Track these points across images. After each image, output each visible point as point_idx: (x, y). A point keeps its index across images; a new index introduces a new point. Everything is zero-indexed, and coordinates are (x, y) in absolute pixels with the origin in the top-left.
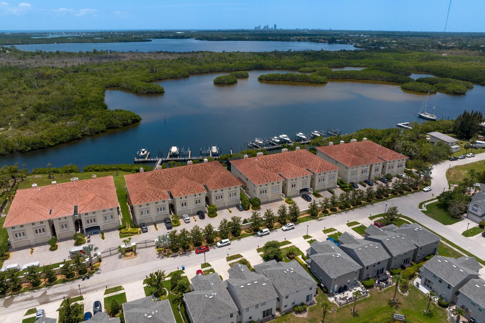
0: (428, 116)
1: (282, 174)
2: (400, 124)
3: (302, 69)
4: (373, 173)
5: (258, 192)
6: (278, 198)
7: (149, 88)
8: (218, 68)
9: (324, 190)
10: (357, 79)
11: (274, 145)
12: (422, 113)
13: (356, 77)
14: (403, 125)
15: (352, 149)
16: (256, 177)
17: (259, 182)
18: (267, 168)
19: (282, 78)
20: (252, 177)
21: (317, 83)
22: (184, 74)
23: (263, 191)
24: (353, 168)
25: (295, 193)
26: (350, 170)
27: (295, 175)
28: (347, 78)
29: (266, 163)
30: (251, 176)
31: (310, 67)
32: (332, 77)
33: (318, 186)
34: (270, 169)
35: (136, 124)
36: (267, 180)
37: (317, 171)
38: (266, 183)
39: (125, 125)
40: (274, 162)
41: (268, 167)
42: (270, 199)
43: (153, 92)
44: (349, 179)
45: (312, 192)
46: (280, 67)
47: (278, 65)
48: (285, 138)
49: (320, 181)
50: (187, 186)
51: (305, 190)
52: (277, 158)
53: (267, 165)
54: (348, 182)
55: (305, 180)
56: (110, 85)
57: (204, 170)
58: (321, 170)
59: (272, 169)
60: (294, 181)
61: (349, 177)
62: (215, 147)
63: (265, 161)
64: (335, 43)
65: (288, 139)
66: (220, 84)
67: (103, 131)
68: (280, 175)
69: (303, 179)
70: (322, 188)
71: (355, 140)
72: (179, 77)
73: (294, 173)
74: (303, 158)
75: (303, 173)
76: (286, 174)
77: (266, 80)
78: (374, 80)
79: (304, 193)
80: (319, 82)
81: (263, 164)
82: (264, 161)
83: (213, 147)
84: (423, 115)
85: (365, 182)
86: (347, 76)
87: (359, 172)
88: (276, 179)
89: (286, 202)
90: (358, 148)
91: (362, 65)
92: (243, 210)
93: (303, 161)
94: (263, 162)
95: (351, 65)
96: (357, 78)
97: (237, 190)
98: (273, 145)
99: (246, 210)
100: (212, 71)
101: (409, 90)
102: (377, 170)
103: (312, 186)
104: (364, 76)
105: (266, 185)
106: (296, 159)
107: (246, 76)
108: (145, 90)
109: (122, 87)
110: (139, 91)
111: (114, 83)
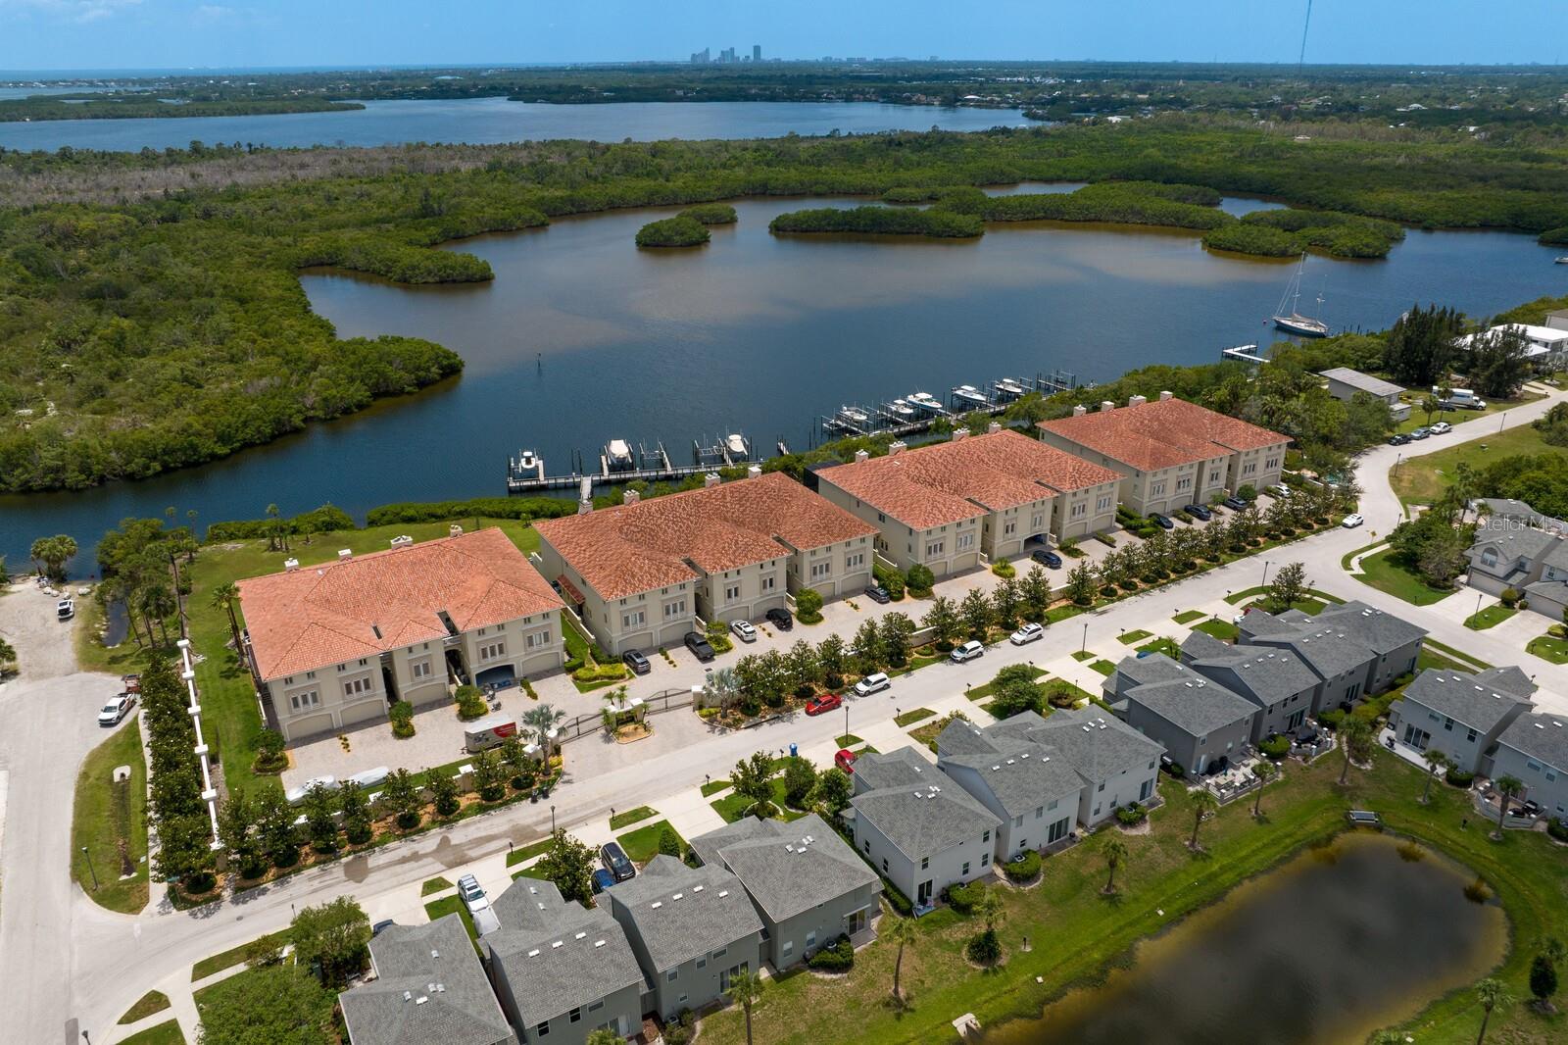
0: (1302, 326)
1: (976, 498)
2: (1230, 351)
3: (894, 192)
4: (1205, 487)
5: (922, 549)
6: (969, 562)
7: (445, 266)
8: (634, 197)
9: (1084, 538)
10: (1067, 220)
11: (902, 424)
12: (1284, 316)
13: (1063, 213)
14: (1241, 352)
15: (1142, 422)
16: (912, 510)
17: (925, 521)
18: (931, 485)
19: (846, 224)
21: (954, 236)
22: (534, 217)
23: (935, 547)
24: (1155, 475)
25: (1011, 550)
26: (1149, 479)
27: (1013, 499)
28: (1038, 219)
29: (927, 471)
30: (895, 507)
31: (917, 186)
32: (993, 216)
33: (1069, 528)
34: (942, 486)
35: (451, 379)
36: (944, 516)
37: (1068, 486)
38: (944, 524)
39: (422, 384)
41: (934, 480)
42: (951, 569)
43: (459, 278)
44: (1145, 505)
45: (1056, 545)
46: (824, 188)
47: (816, 183)
48: (927, 404)
49: (1074, 513)
50: (737, 542)
51: (1036, 540)
53: (930, 476)
54: (1144, 513)
55: (1038, 512)
56: (307, 261)
57: (765, 498)
58: (1076, 481)
59: (945, 485)
60: (1012, 514)
61: (1146, 500)
62: (738, 437)
63: (920, 464)
64: (962, 105)
65: (935, 405)
66: (657, 246)
67: (361, 406)
68: (969, 500)
69: (1035, 510)
70: (1079, 531)
71: (1141, 397)
72: (519, 229)
73: (1008, 494)
76: (986, 497)
77: (795, 231)
78: (1118, 222)
79: (1037, 548)
80: (960, 232)
81: (920, 472)
83: (731, 437)
84: (1289, 323)
85: (1187, 510)
86: (1039, 211)
87: (1172, 483)
88: (966, 511)
89: (994, 572)
90: (1158, 419)
91: (1069, 175)
92: (887, 601)
94: (917, 467)
95: (1036, 177)
96: (1067, 217)
97: (864, 548)
98: (896, 423)
99: (896, 599)
100: (615, 207)
101: (1229, 249)
102: (1214, 477)
103: (1055, 528)
104: (1087, 209)
105: (943, 529)
106: (1002, 455)
107: (728, 218)
108: (433, 274)
109: (347, 264)
110: (412, 277)
111: (321, 252)
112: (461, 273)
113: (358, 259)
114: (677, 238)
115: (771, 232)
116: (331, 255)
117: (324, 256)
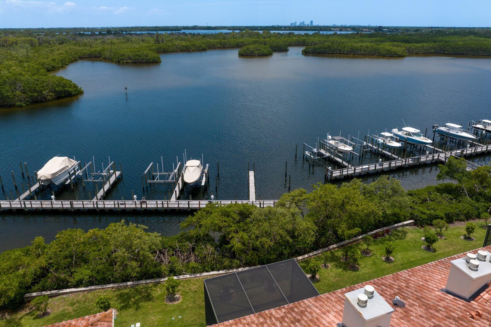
7: (137, 55)
22: (200, 46)
39: (33, 101)
48: (415, 138)
65: (422, 139)
66: (247, 55)
72: (193, 50)
80: (395, 54)
83: (189, 163)
86: (432, 49)
104: (457, 49)
107: (284, 49)
108: (130, 58)
109: (104, 56)
110: (121, 60)
111: (96, 51)
112: (143, 59)
113: (107, 54)
114: (257, 52)
115: (302, 54)
116: (100, 53)
117: (97, 53)
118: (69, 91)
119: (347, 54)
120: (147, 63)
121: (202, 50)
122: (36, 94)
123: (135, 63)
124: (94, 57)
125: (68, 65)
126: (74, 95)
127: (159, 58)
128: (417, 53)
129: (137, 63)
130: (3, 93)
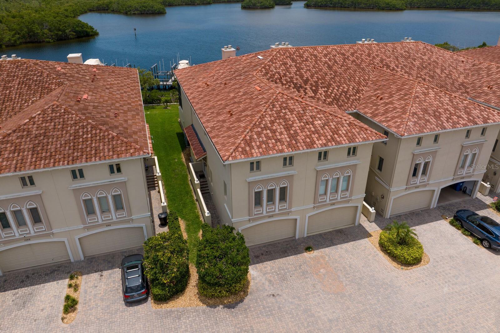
1: (368, 113)
5: (242, 194)
6: (342, 223)
7: (143, 7)
16: (239, 120)
17: (248, 143)
18: (298, 88)
19: (339, 3)
20: (221, 118)
23: (271, 193)
27: (433, 120)
29: (299, 69)
30: (218, 114)
34: (315, 92)
36: (294, 136)
38: (288, 152)
40: (330, 67)
41: (306, 82)
52: (343, 54)
53: (302, 76)
55: (472, 146)
59: (321, 91)
60: (428, 145)
63: (293, 60)
66: (249, 8)
68: (357, 116)
69: (468, 142)
72: (198, 4)
73: (425, 111)
74: (440, 62)
75: (468, 114)
76: (386, 112)
80: (394, 7)
81: (287, 70)
82: (289, 62)
86: (434, 3)
88: (342, 131)
89: (383, 247)
92: (145, 300)
93: (442, 71)
94: (285, 64)
97: (124, 184)
99: (160, 300)
103: (492, 173)
104: (459, 2)
105: (288, 161)
106: (417, 63)
107: (288, 2)
108: (137, 10)
109: (112, 9)
110: (129, 11)
111: (103, 4)
112: (149, 10)
113: (115, 6)
114: (259, 5)
115: (305, 7)
116: (107, 6)
117: (105, 6)
118: (86, 32)
119: (348, 8)
120: (153, 14)
121: (206, 4)
122: (60, 33)
123: (142, 14)
124: (102, 10)
125: (79, 16)
126: (92, 35)
127: (164, 10)
128: (419, 7)
129: (143, 14)
130: (35, 31)
